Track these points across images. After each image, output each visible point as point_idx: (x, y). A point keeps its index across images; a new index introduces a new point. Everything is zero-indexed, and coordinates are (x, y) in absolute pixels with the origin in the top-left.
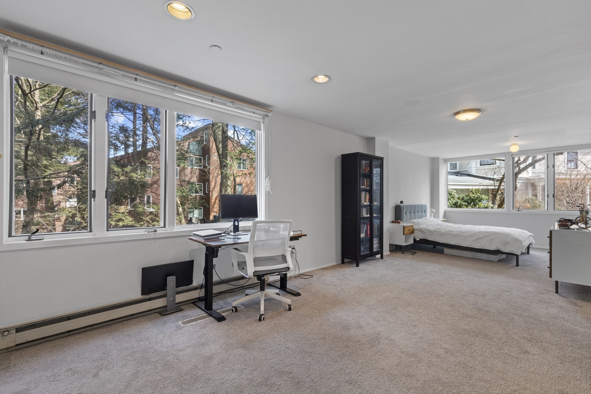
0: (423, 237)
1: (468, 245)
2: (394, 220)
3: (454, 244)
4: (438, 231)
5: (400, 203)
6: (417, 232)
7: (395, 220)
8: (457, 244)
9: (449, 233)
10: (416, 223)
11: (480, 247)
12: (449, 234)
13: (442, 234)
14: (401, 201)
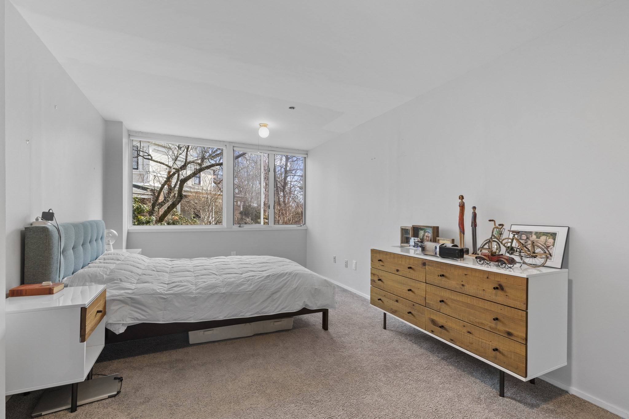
0: (138, 319)
1: (256, 313)
2: (15, 284)
3: (225, 317)
4: (184, 293)
5: (40, 220)
6: (116, 308)
7: (22, 282)
8: (233, 316)
9: (211, 292)
10: (105, 276)
11: (277, 310)
12: (212, 295)
13: (195, 299)
14: (44, 213)
